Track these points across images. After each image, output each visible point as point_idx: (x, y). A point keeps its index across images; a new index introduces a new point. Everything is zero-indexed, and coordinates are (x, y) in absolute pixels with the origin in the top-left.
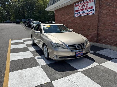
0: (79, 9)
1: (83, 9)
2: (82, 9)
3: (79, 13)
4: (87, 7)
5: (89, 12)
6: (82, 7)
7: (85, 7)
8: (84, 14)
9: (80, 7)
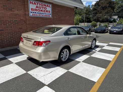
0: (37, 9)
1: (42, 11)
2: (40, 9)
3: (37, 13)
4: (46, 10)
5: (47, 15)
6: (40, 8)
7: (44, 9)
8: (43, 15)
9: (37, 6)
